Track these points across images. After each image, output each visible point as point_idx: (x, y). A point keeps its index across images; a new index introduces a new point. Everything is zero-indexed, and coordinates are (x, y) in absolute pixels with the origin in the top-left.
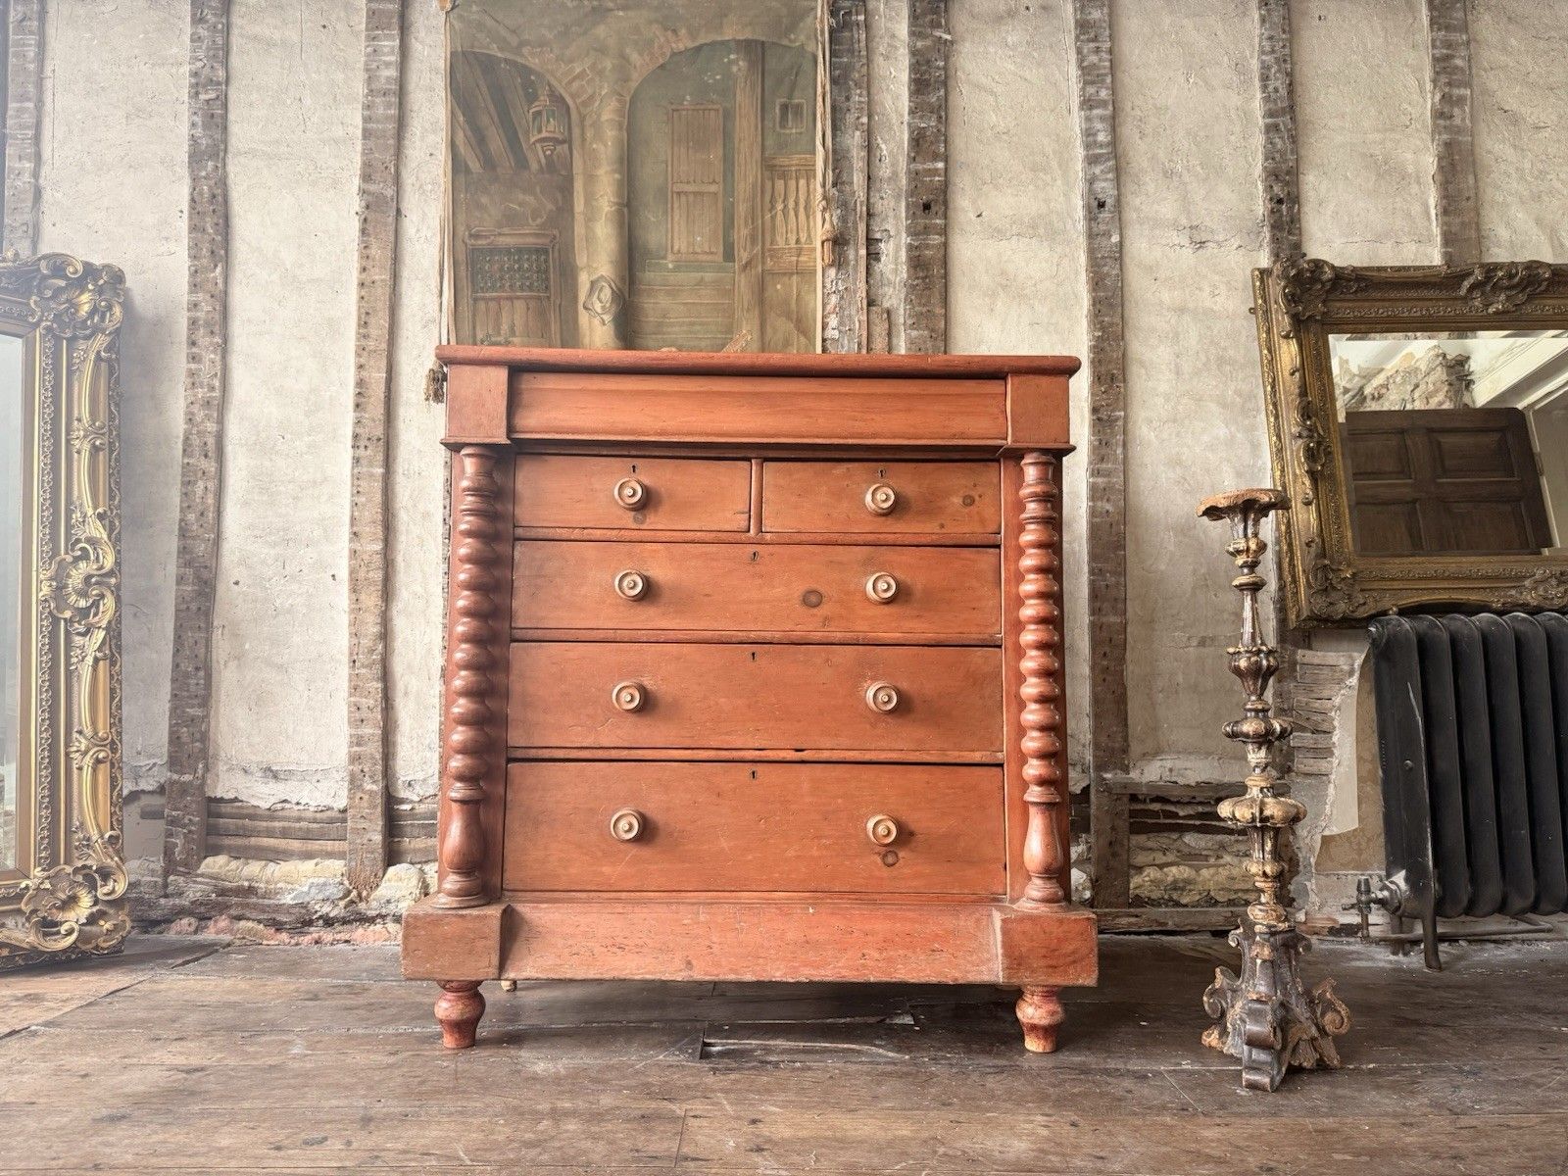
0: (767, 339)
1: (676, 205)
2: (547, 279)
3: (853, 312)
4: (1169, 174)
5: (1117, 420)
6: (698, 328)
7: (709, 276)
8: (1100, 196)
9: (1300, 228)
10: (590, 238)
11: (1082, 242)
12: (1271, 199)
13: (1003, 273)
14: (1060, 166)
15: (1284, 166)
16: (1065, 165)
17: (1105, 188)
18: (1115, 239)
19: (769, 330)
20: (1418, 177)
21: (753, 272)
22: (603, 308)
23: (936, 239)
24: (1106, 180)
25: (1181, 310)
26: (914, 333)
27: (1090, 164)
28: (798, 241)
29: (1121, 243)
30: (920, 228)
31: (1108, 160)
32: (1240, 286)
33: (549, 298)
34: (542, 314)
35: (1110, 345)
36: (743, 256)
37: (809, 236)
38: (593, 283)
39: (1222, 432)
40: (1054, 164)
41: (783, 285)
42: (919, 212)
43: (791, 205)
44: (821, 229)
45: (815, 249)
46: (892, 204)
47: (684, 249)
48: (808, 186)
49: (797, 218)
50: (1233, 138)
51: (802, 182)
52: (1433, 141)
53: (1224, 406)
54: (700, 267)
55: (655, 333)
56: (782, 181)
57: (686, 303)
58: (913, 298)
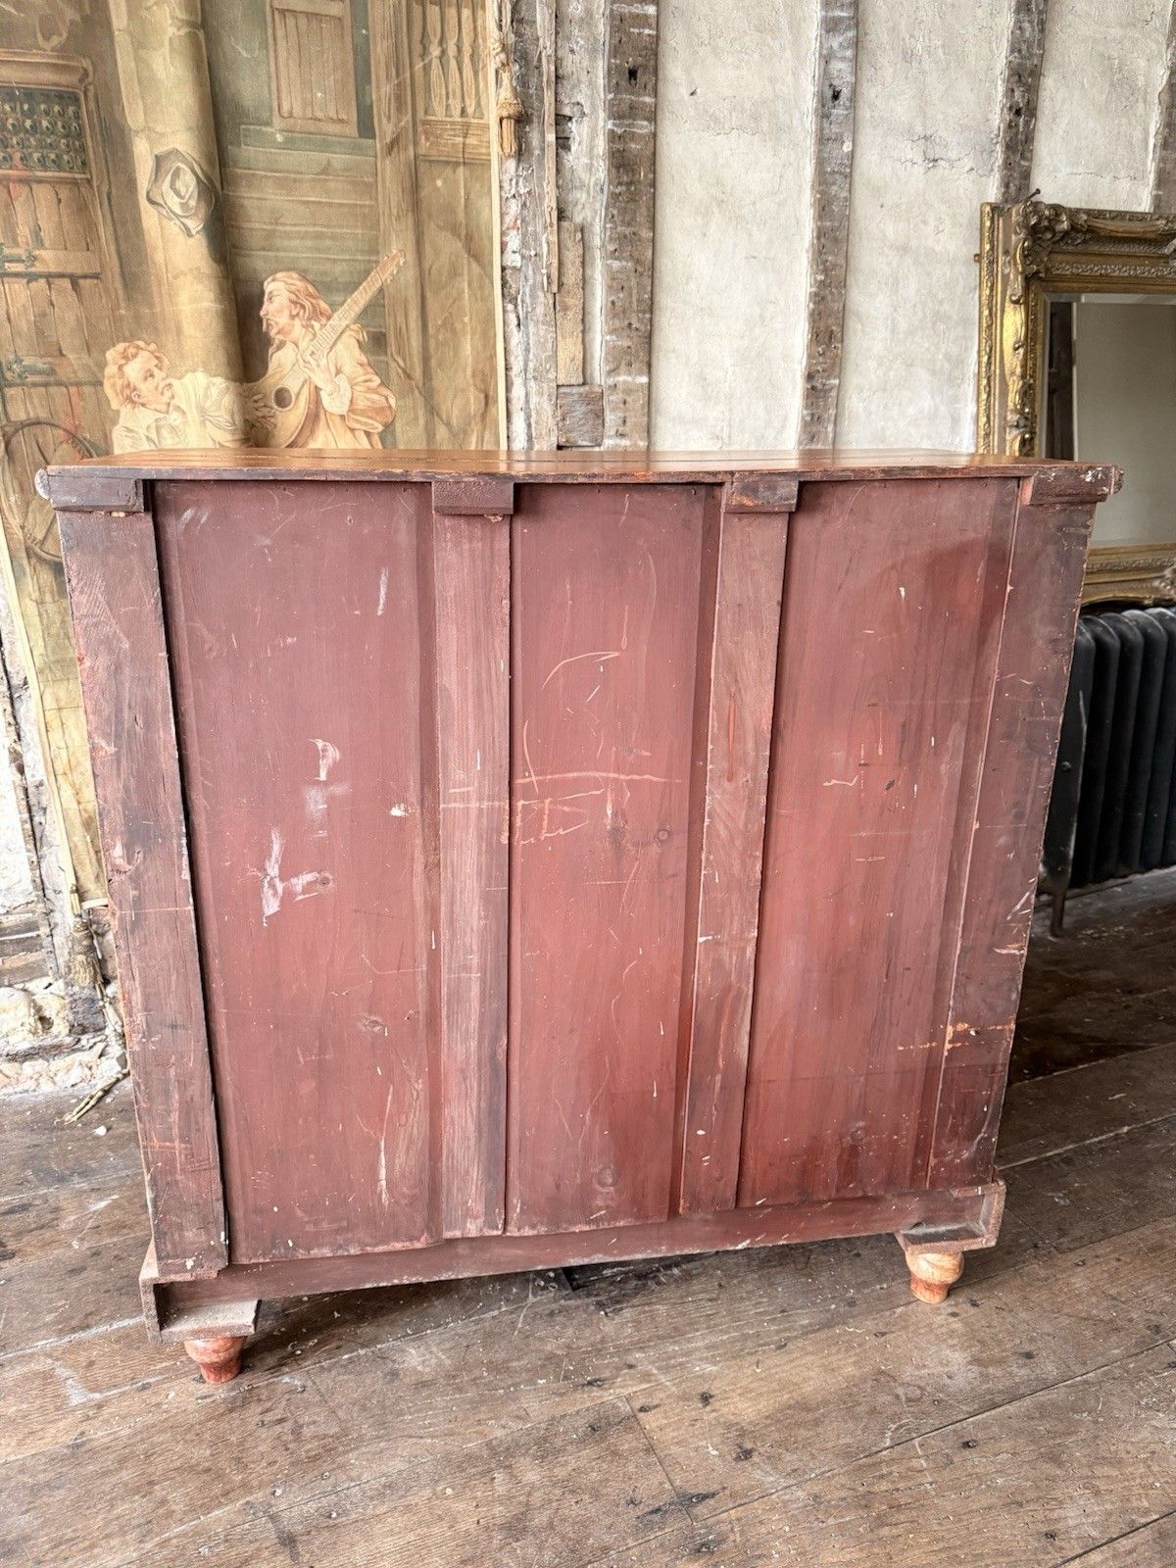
0: (426, 266)
1: (280, 33)
2: (83, 149)
3: (539, 229)
4: (908, 56)
5: (830, 390)
6: (328, 243)
7: (339, 159)
8: (836, 82)
9: (1031, 151)
10: (146, 82)
11: (809, 144)
12: (1010, 108)
13: (719, 182)
14: (791, 28)
15: (1028, 63)
16: (796, 26)
17: (841, 68)
18: (847, 147)
19: (428, 249)
20: (1146, 92)
21: (402, 156)
22: (184, 206)
23: (643, 127)
24: (843, 59)
25: (904, 249)
26: (616, 264)
27: (828, 32)
28: (463, 112)
29: (852, 155)
30: (625, 107)
31: (848, 28)
32: (964, 221)
33: (89, 181)
34: (82, 209)
35: (832, 293)
36: (386, 128)
37: (478, 104)
38: (159, 160)
39: (927, 404)
40: (784, 23)
41: (445, 181)
42: (624, 83)
43: (452, 51)
44: (497, 98)
45: (486, 127)
46: (585, 63)
47: (297, 111)
48: (475, 21)
49: (461, 73)
50: (979, 12)
51: (466, 13)
52: (1168, 46)
53: (934, 373)
54: (325, 145)
55: (264, 249)
56: (437, 8)
57: (308, 202)
58: (615, 212)
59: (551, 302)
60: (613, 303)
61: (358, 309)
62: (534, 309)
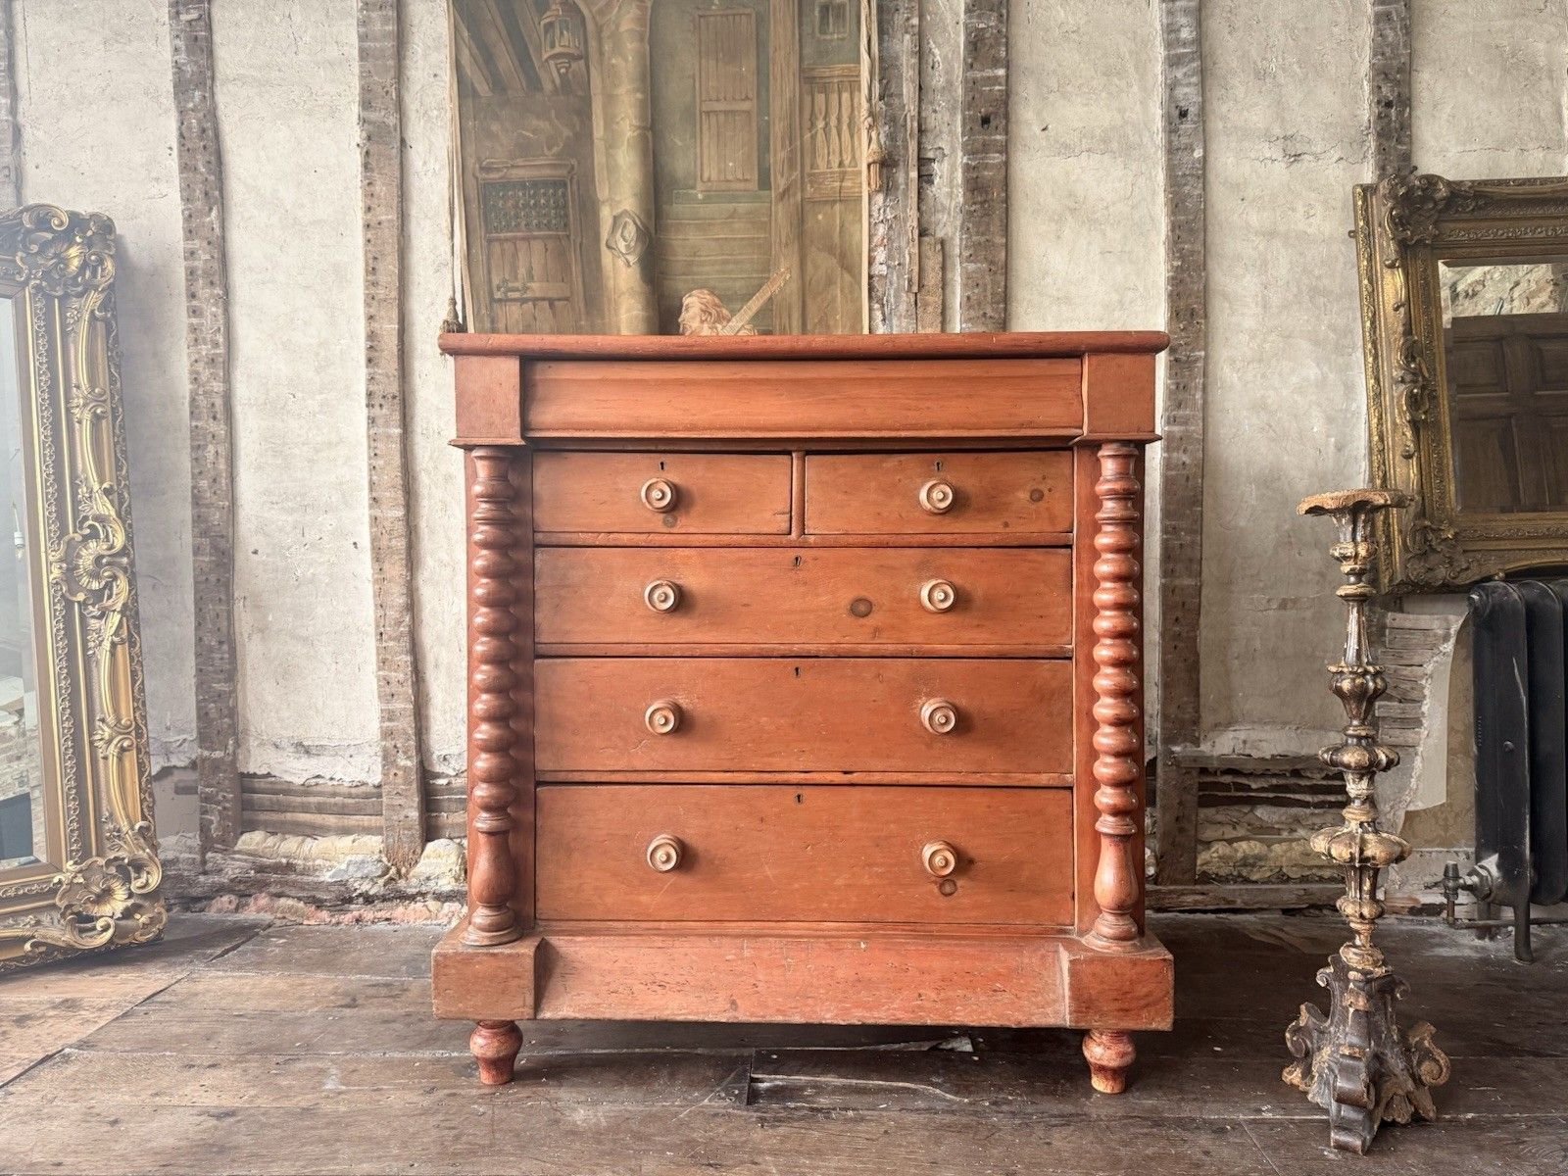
0: (808, 278)
1: (705, 127)
2: (566, 216)
3: (903, 244)
4: (1261, 75)
5: (1196, 361)
6: (731, 266)
7: (743, 207)
8: (1182, 104)
9: (1410, 136)
10: (612, 168)
11: (1161, 157)
12: (1379, 102)
13: (1071, 194)
14: (1137, 68)
15: (1395, 63)
16: (1142, 68)
17: (1188, 94)
18: (1198, 153)
19: (810, 267)
20: (1551, 71)
21: (792, 201)
22: (628, 247)
23: (996, 158)
24: (1189, 85)
25: (1271, 234)
26: (971, 267)
27: (1171, 66)
28: (841, 164)
29: (1205, 158)
30: (978, 146)
31: (1193, 60)
32: (1339, 205)
33: (568, 237)
34: (561, 255)
35: (1190, 276)
36: (780, 182)
37: (854, 157)
38: (616, 219)
39: (1312, 372)
40: (1130, 67)
41: (825, 215)
42: (977, 128)
43: (833, 122)
44: (867, 149)
45: (860, 172)
46: (947, 118)
47: (714, 177)
48: (852, 100)
49: (840, 137)
50: (1336, 30)
51: (845, 96)
53: (1317, 343)
54: (734, 198)
55: (684, 274)
56: (823, 95)
57: (718, 239)
58: (971, 225)
59: (913, 300)
60: (968, 298)
61: (751, 314)
62: (897, 306)
